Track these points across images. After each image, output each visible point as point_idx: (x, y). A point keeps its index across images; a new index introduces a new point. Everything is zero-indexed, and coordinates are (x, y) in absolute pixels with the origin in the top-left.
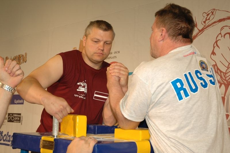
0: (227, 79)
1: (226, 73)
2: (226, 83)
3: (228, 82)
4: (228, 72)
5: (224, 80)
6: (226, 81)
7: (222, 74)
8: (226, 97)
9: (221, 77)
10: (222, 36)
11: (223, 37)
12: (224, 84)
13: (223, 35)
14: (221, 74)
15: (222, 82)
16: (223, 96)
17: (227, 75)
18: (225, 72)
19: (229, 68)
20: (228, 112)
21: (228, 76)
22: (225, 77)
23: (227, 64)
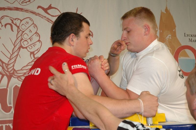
0: (9, 70)
1: (8, 65)
2: (9, 75)
3: (10, 73)
4: (10, 64)
5: (7, 71)
6: (8, 73)
7: (4, 65)
8: (8, 89)
9: (3, 68)
10: (2, 26)
11: (4, 27)
12: (7, 75)
13: (4, 24)
14: (2, 64)
15: (4, 73)
16: (6, 88)
17: (9, 66)
18: (7, 63)
19: (11, 59)
20: (11, 104)
21: (11, 68)
22: (7, 68)
23: (9, 56)
